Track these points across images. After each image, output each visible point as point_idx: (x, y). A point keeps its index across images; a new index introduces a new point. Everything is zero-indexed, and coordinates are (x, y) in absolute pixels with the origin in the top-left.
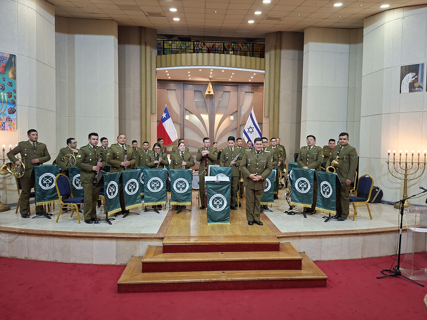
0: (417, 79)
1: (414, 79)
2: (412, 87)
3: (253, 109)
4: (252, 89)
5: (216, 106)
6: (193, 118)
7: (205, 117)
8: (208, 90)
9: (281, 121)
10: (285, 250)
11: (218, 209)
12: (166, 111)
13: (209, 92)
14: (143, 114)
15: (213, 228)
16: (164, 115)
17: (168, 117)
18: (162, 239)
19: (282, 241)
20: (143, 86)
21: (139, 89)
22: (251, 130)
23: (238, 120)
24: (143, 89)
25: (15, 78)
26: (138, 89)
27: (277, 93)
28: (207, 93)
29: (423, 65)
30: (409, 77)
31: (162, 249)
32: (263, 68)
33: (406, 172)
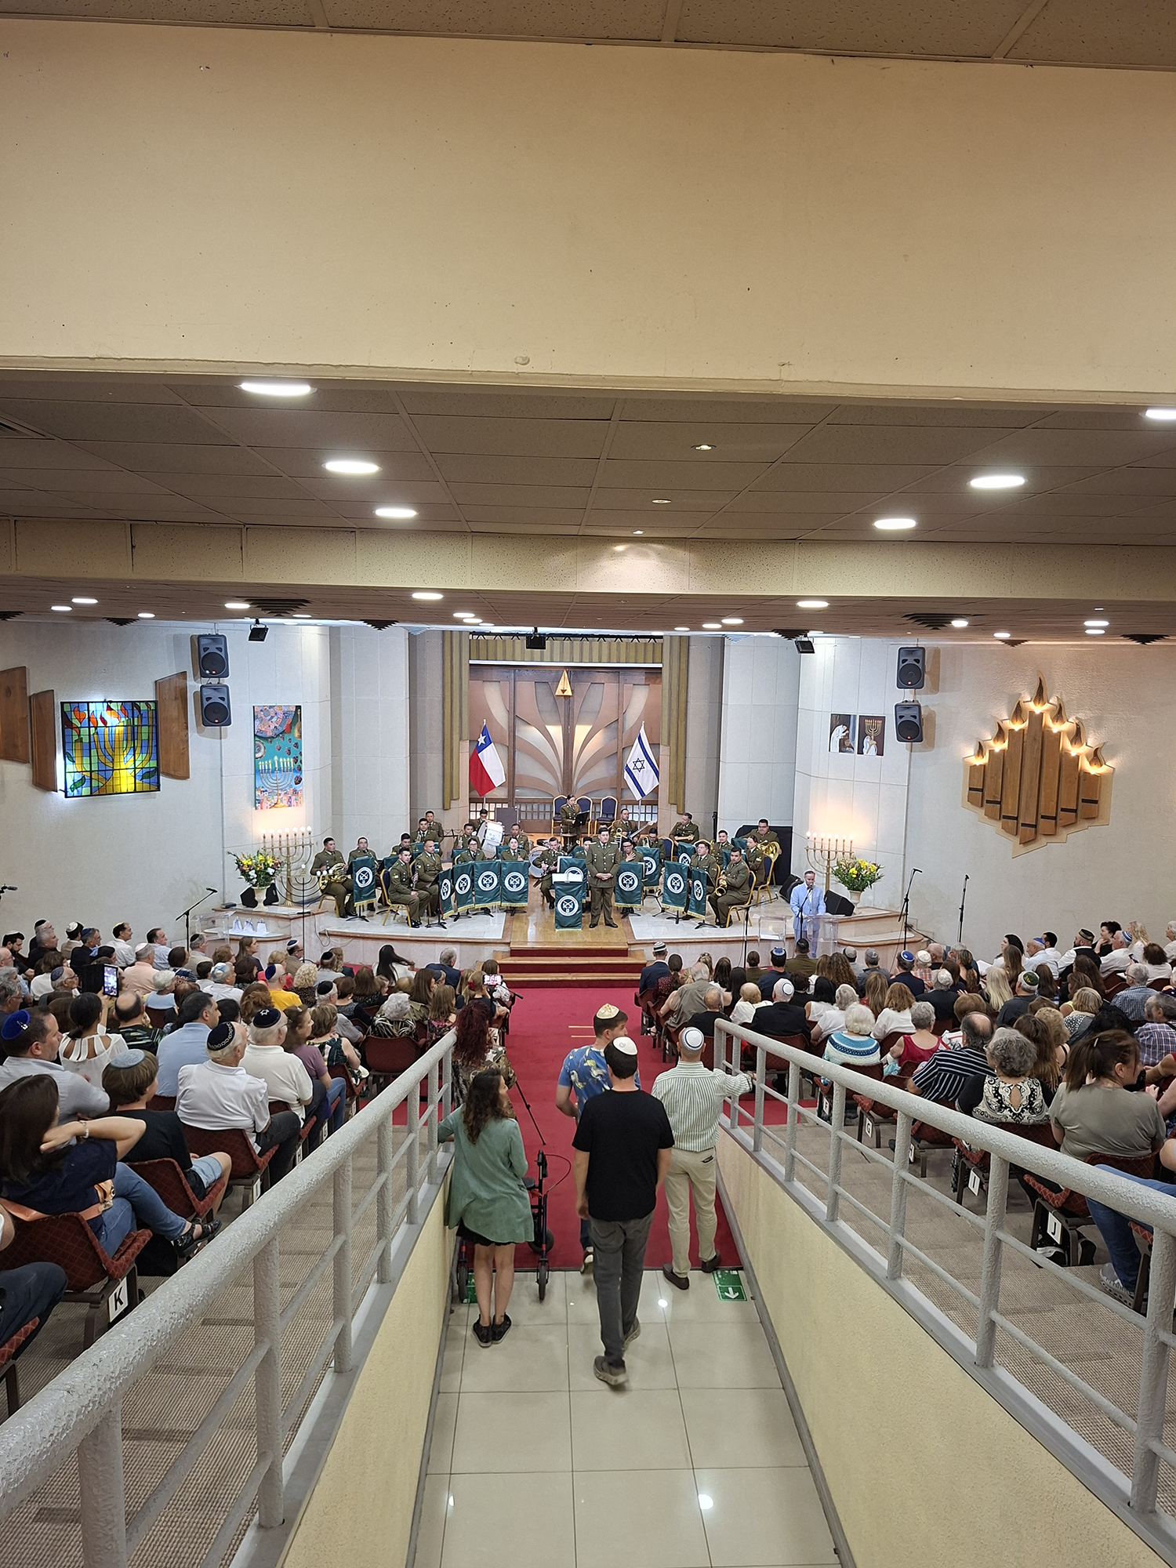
0: (848, 735)
1: (844, 734)
2: (843, 746)
3: (643, 727)
4: (646, 679)
5: (576, 711)
6: (530, 734)
7: (556, 731)
8: (560, 687)
9: (689, 755)
10: (635, 957)
11: (568, 914)
12: (485, 732)
13: (563, 691)
14: (447, 743)
15: (561, 934)
16: (481, 740)
17: (488, 742)
18: (509, 944)
19: (633, 948)
20: (448, 694)
21: (441, 699)
22: (639, 765)
23: (620, 738)
24: (448, 700)
25: (301, 736)
26: (438, 698)
27: (682, 706)
28: (558, 692)
29: (855, 716)
30: (840, 731)
31: (509, 954)
32: (658, 660)
33: (829, 863)
